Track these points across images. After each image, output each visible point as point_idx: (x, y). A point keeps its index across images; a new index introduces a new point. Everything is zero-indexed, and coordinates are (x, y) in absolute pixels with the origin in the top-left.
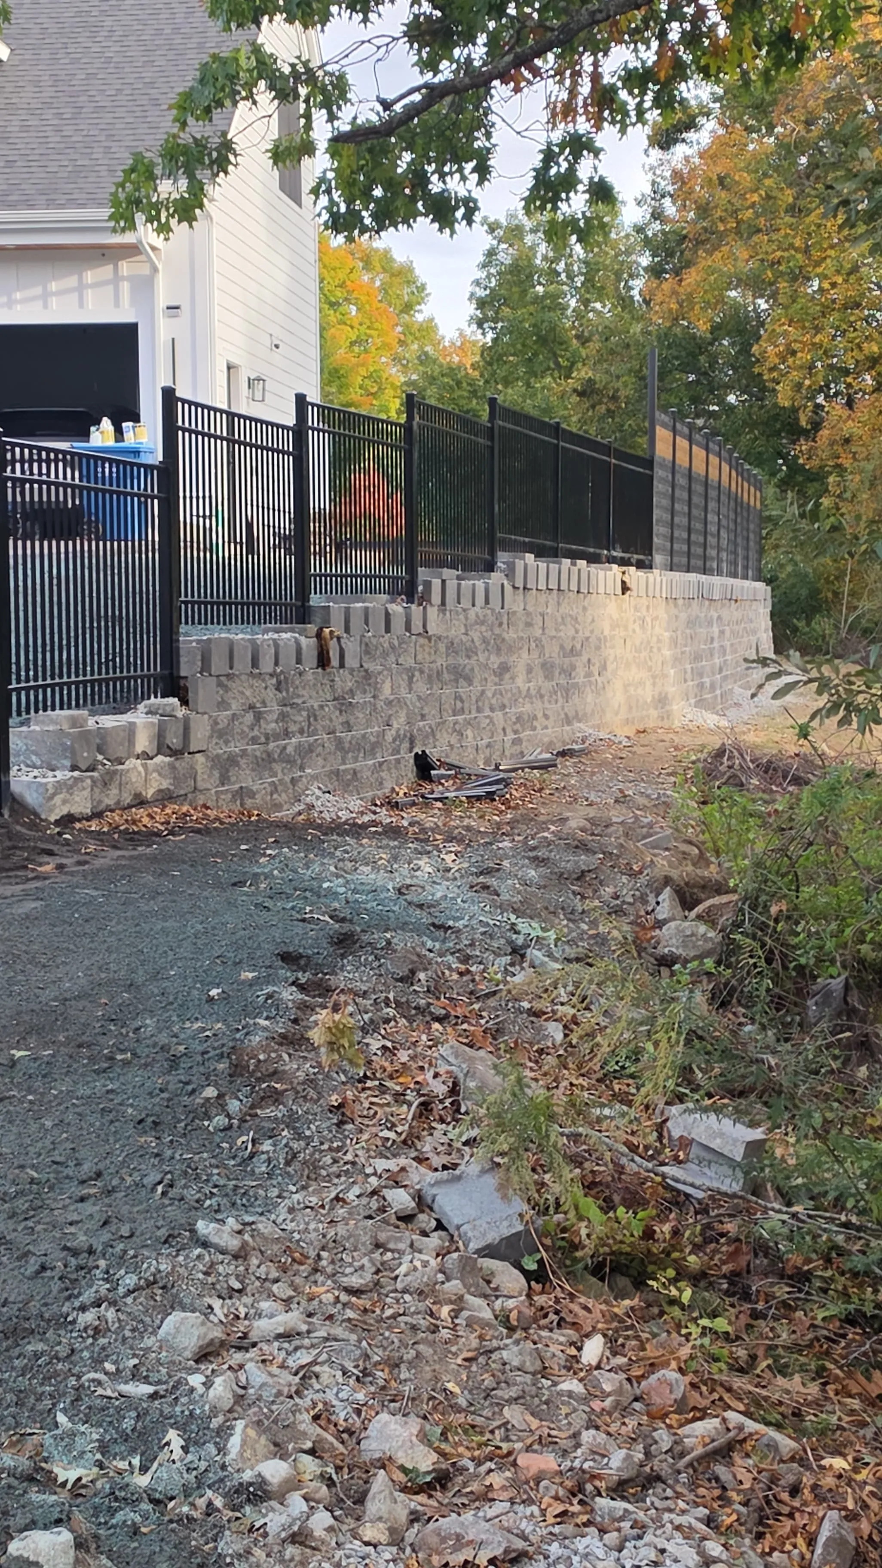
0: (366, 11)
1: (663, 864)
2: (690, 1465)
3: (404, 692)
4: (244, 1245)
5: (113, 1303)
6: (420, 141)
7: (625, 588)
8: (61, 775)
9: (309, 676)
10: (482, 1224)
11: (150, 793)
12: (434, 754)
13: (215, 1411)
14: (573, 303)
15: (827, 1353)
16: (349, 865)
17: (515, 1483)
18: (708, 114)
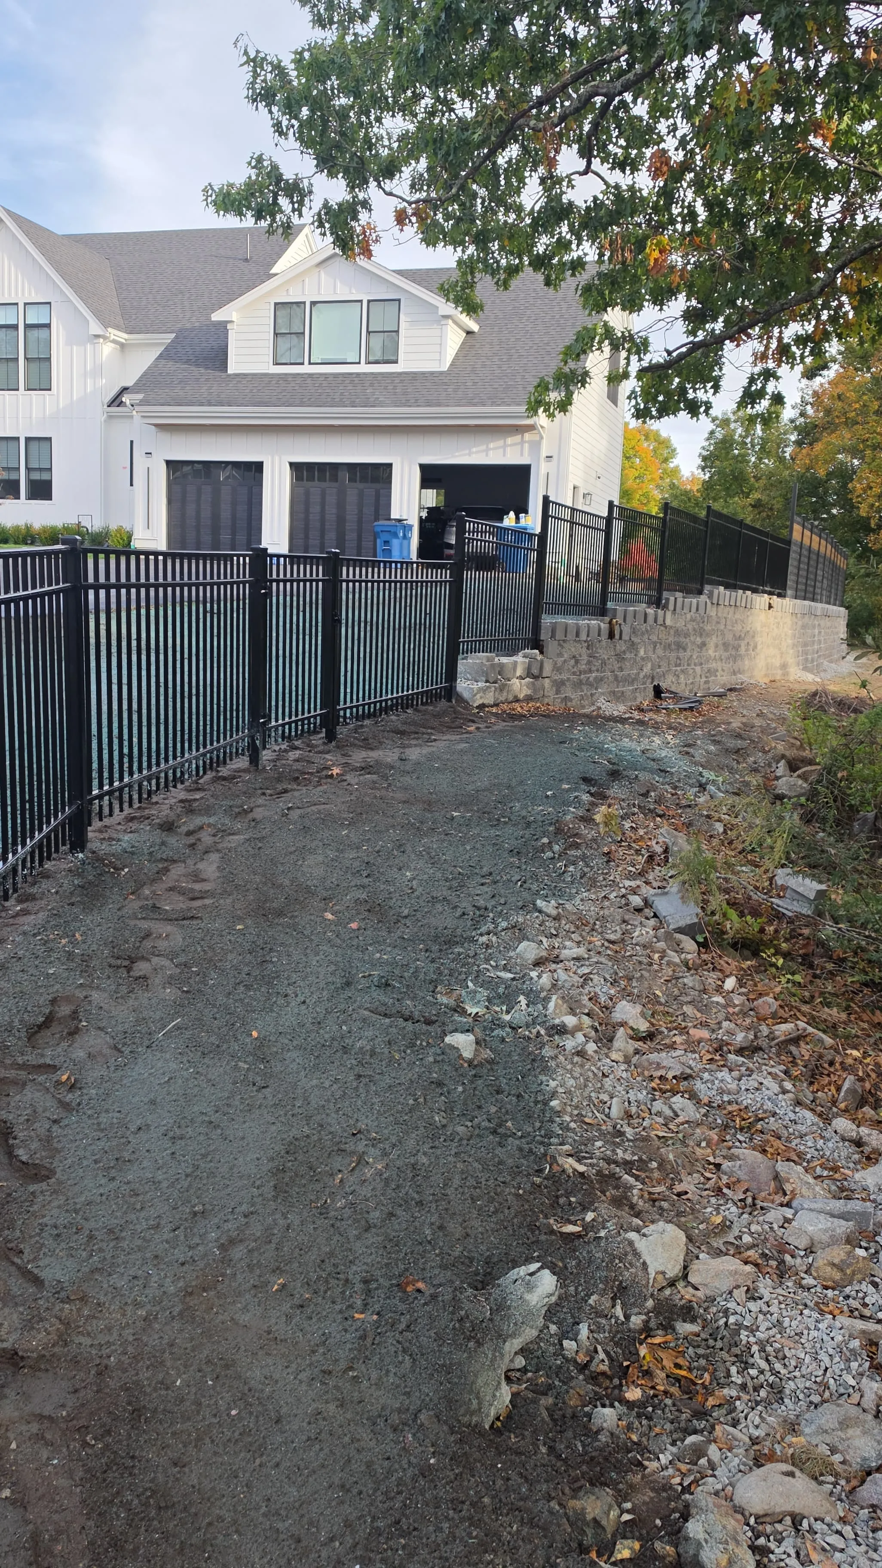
0: (662, 304)
1: (781, 747)
2: (777, 1044)
3: (650, 654)
4: (559, 914)
5: (496, 934)
6: (684, 372)
7: (770, 607)
8: (481, 684)
9: (604, 643)
10: (677, 917)
11: (521, 696)
12: (664, 685)
13: (542, 990)
14: (753, 459)
15: (852, 999)
16: (618, 738)
17: (687, 1042)
18: (835, 361)
